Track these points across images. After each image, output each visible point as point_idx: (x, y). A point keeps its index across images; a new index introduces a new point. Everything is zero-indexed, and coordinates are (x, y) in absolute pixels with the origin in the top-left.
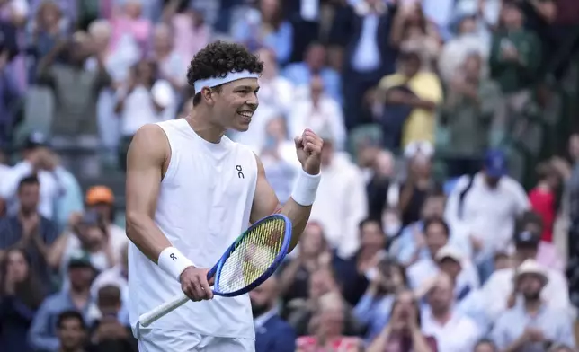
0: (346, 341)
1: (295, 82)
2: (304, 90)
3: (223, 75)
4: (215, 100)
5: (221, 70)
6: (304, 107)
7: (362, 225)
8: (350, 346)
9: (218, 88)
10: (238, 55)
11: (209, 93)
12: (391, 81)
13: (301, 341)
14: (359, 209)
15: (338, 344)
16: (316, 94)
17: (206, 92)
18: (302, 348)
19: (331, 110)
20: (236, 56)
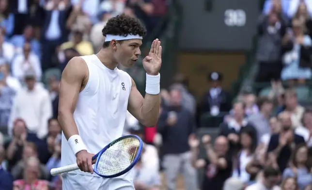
0: (41, 182)
1: (15, 46)
2: (20, 50)
3: (125, 35)
4: (118, 47)
5: (125, 32)
6: (20, 58)
7: (49, 121)
8: (43, 185)
9: (120, 42)
10: (135, 25)
11: (114, 44)
12: (66, 46)
13: (17, 183)
14: (48, 113)
15: (37, 184)
16: (26, 53)
17: (113, 42)
18: (18, 186)
19: (35, 60)
20: (134, 26)
